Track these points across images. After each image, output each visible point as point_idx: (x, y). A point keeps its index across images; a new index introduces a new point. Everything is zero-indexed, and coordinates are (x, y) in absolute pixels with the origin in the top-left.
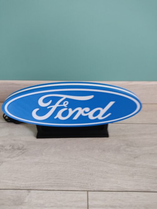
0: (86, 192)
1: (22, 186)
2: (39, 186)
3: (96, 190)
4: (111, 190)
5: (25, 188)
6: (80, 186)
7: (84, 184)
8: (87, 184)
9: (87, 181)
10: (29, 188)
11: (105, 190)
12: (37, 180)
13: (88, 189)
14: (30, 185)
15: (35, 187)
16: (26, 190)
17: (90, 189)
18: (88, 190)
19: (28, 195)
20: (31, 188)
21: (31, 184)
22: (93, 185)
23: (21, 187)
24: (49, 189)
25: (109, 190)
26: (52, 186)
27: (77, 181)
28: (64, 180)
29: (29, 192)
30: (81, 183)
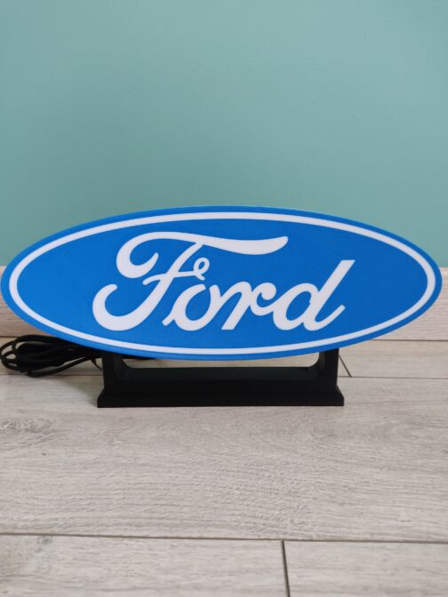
0: (279, 543)
1: (21, 524)
2: (88, 525)
3: (314, 538)
4: (377, 538)
5: (32, 531)
6: (252, 525)
7: (267, 519)
8: (278, 520)
9: (276, 512)
10: (48, 531)
11: (352, 537)
12: (83, 509)
13: (286, 533)
14: (53, 522)
15: (70, 526)
16: (36, 537)
17: (293, 534)
18: (282, 536)
19: (40, 550)
20: (56, 530)
21: (57, 519)
22: (303, 523)
23: (16, 528)
24: (126, 534)
25: (368, 537)
26: (138, 526)
27: (236, 512)
28: (185, 509)
29: (46, 542)
30: (255, 517)
